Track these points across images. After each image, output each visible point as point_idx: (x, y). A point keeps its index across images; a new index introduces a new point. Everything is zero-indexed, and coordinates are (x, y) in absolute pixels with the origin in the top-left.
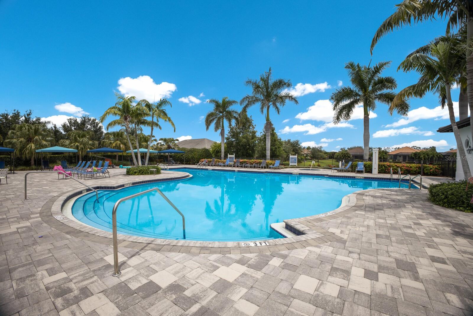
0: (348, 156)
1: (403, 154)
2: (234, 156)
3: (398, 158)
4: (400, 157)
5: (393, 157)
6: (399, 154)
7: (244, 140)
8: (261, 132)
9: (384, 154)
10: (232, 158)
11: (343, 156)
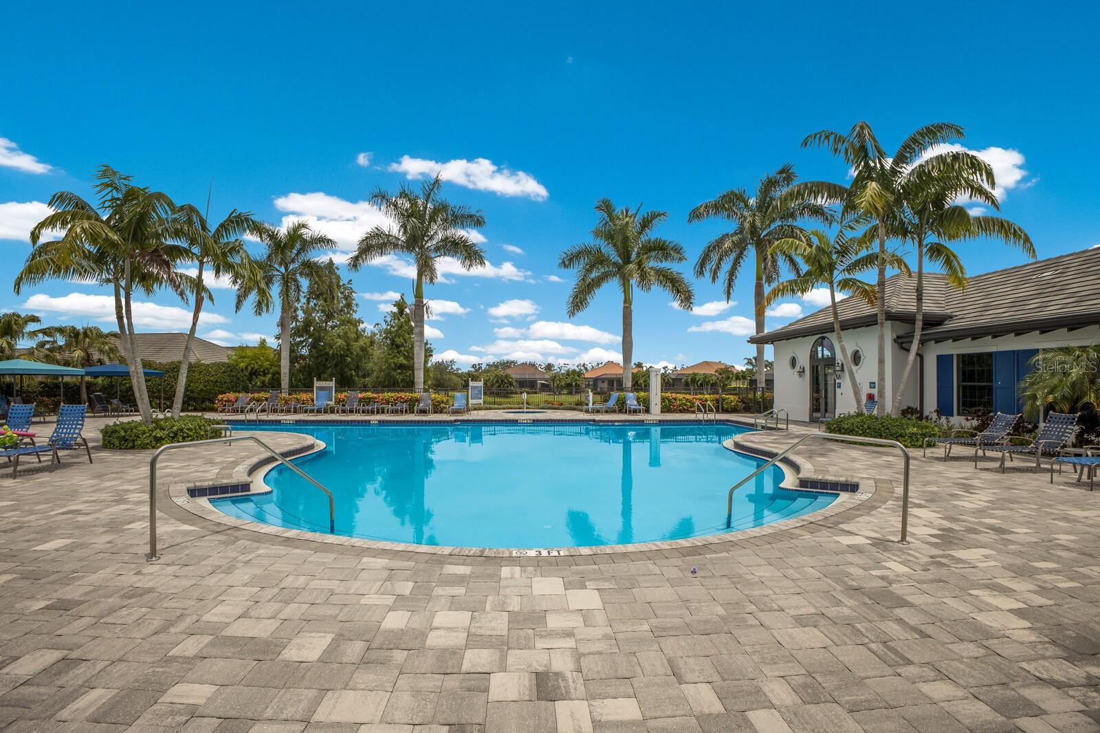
0: (508, 381)
1: (609, 377)
2: (332, 384)
3: (600, 384)
4: (603, 382)
5: (591, 383)
6: (603, 377)
7: (340, 342)
8: (378, 324)
9: (576, 377)
10: (329, 389)
11: (497, 382)
